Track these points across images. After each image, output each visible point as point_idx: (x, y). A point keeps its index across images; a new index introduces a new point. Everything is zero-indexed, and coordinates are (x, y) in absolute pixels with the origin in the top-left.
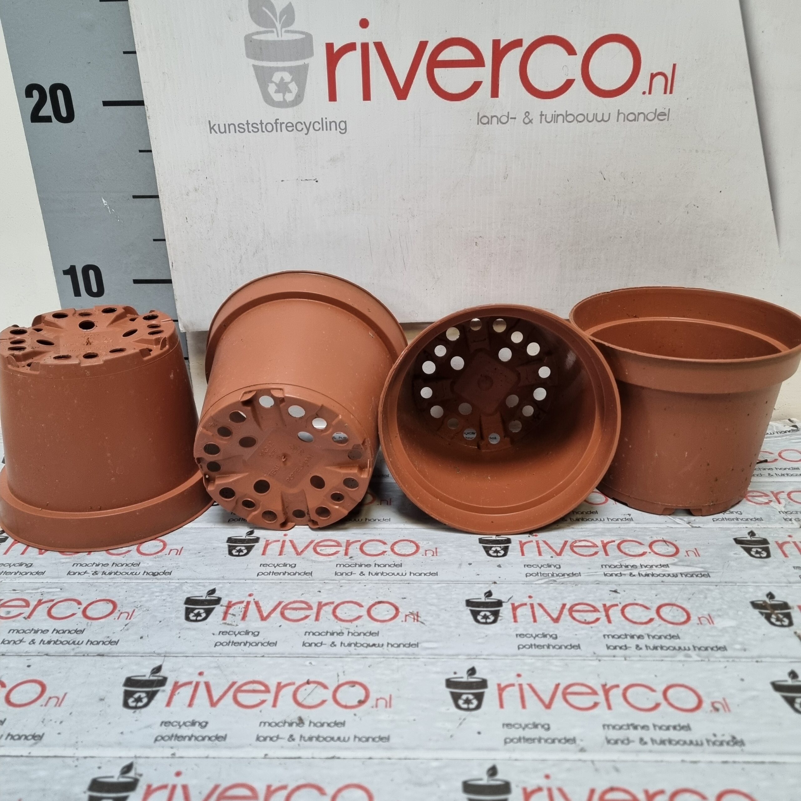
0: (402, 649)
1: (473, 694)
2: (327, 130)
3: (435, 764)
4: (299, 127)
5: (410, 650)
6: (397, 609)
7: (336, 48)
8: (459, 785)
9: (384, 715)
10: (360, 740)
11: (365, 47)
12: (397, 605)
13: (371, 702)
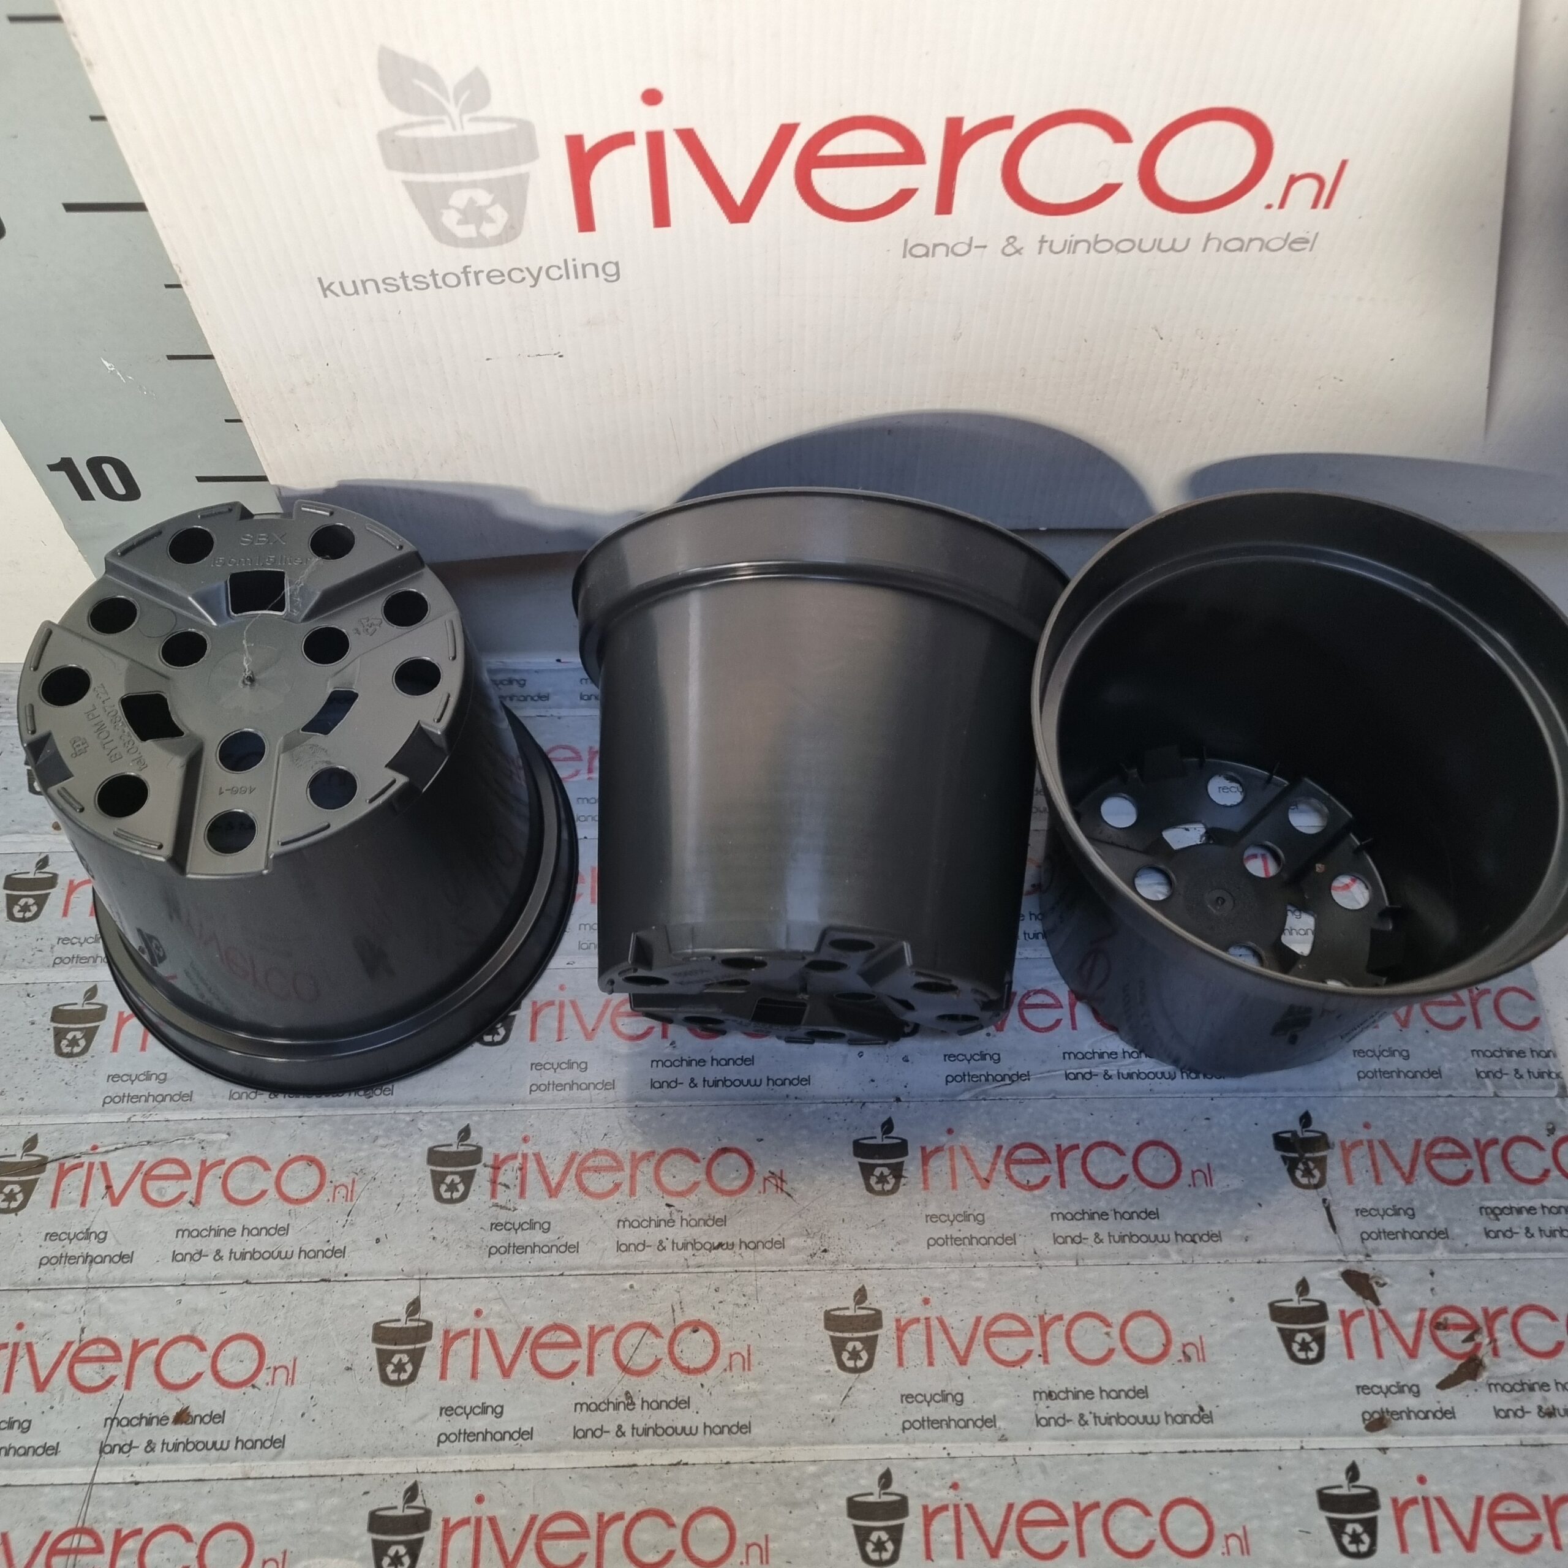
0: (762, 1254)
1: (862, 1340)
2: (577, 277)
3: (812, 1469)
4: (517, 276)
5: (774, 1254)
6: (750, 1165)
7: (588, 144)
8: (843, 1503)
9: (740, 1384)
10: (712, 1430)
11: (656, 141)
12: (751, 1155)
13: (722, 1361)
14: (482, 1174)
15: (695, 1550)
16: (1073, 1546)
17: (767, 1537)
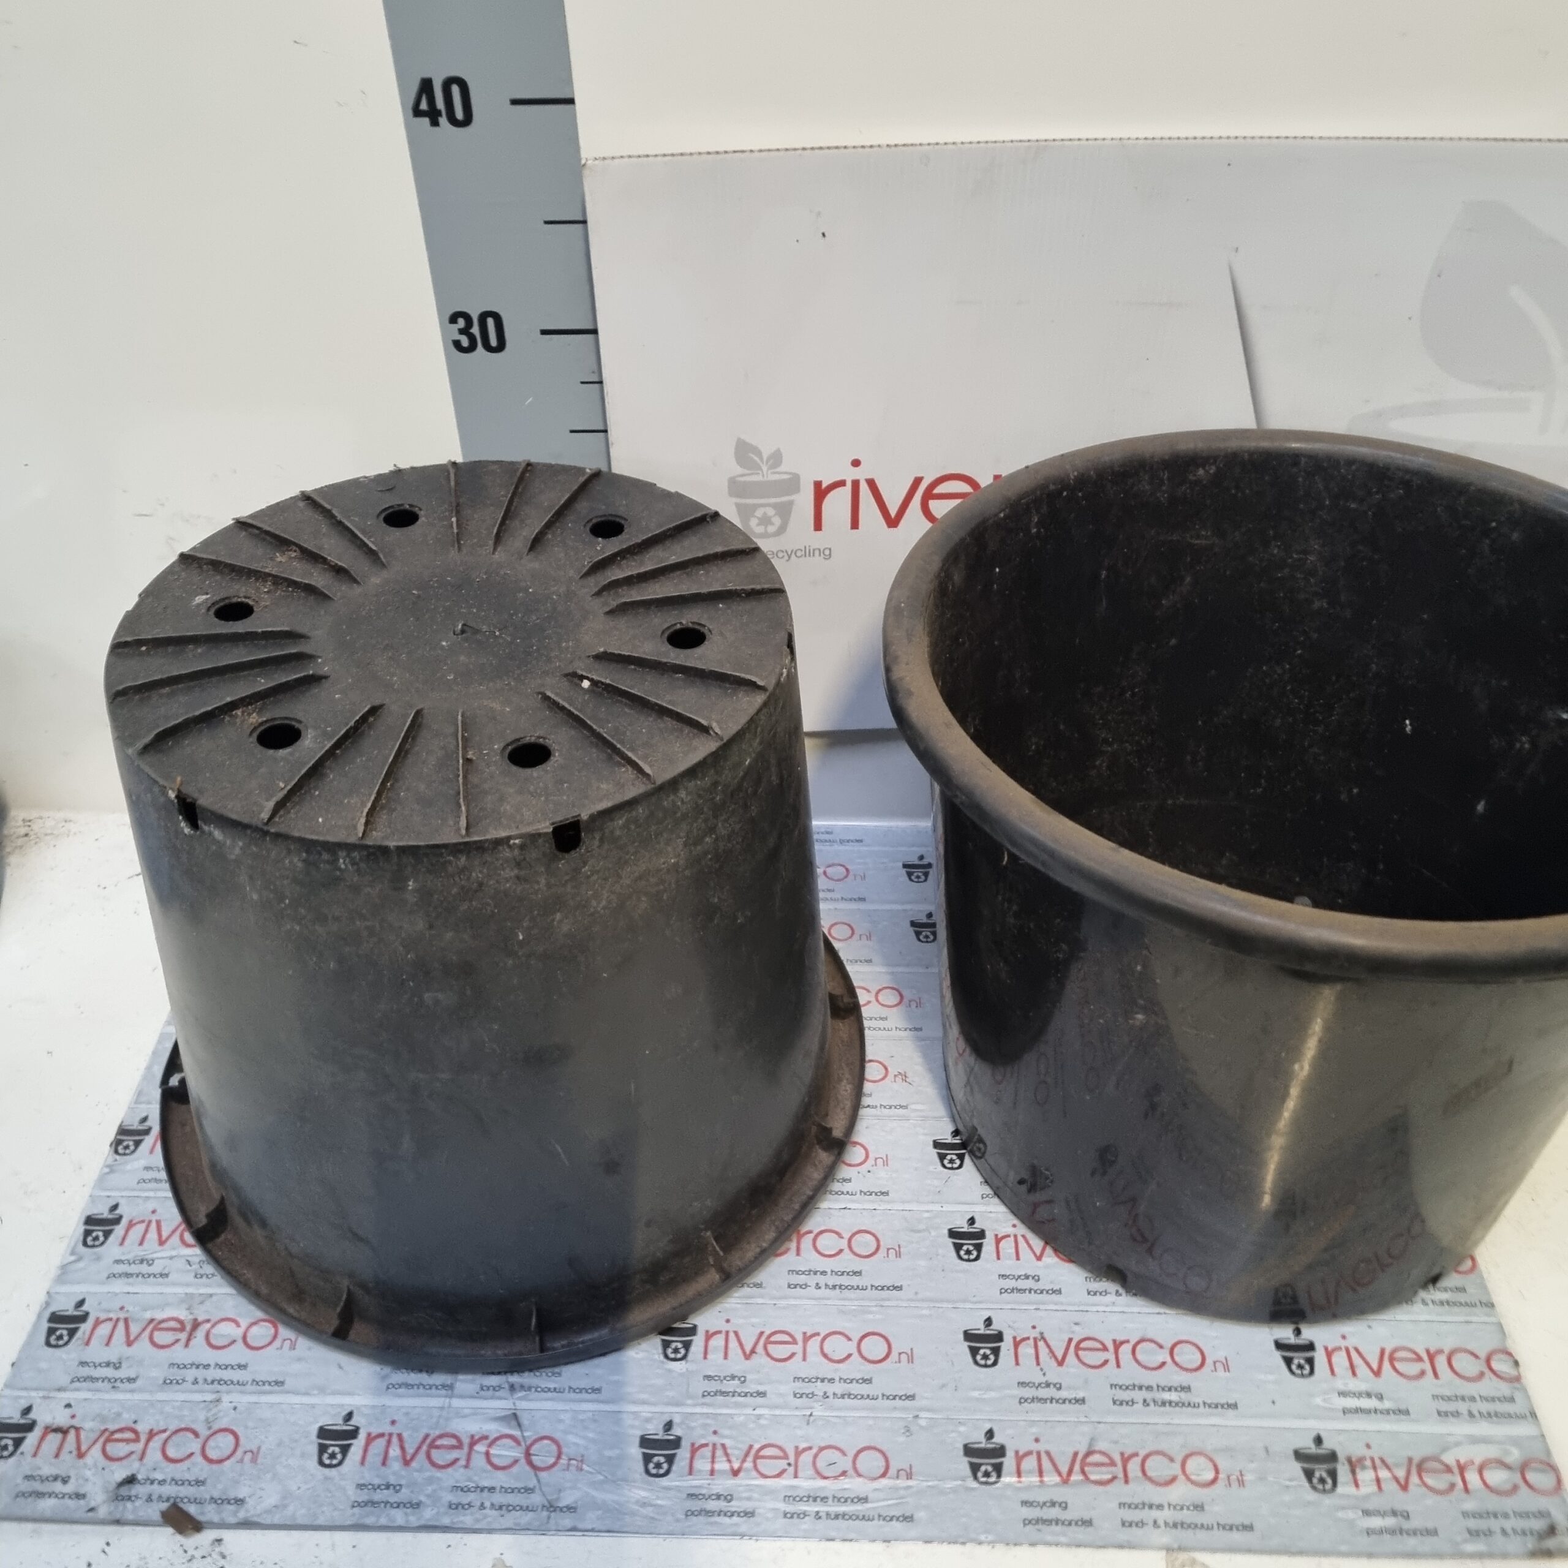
0: (893, 1111)
1: (956, 1154)
2: (810, 555)
3: (926, 1215)
4: (780, 555)
5: (901, 1111)
6: (886, 1069)
7: (824, 485)
8: (946, 1232)
9: (882, 1173)
10: (865, 1194)
11: (856, 484)
12: (886, 1064)
13: (871, 1161)
15: (856, 1249)
17: (899, 1246)
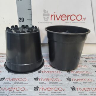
2: (50, 23)
7: (52, 15)
14: (42, 72)
16: (89, 90)
